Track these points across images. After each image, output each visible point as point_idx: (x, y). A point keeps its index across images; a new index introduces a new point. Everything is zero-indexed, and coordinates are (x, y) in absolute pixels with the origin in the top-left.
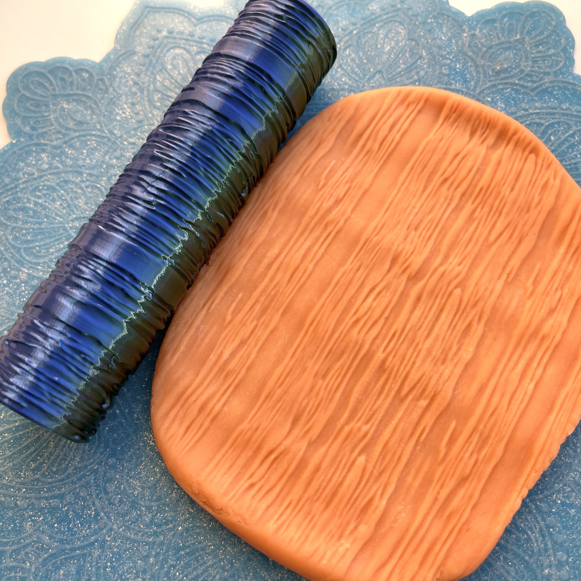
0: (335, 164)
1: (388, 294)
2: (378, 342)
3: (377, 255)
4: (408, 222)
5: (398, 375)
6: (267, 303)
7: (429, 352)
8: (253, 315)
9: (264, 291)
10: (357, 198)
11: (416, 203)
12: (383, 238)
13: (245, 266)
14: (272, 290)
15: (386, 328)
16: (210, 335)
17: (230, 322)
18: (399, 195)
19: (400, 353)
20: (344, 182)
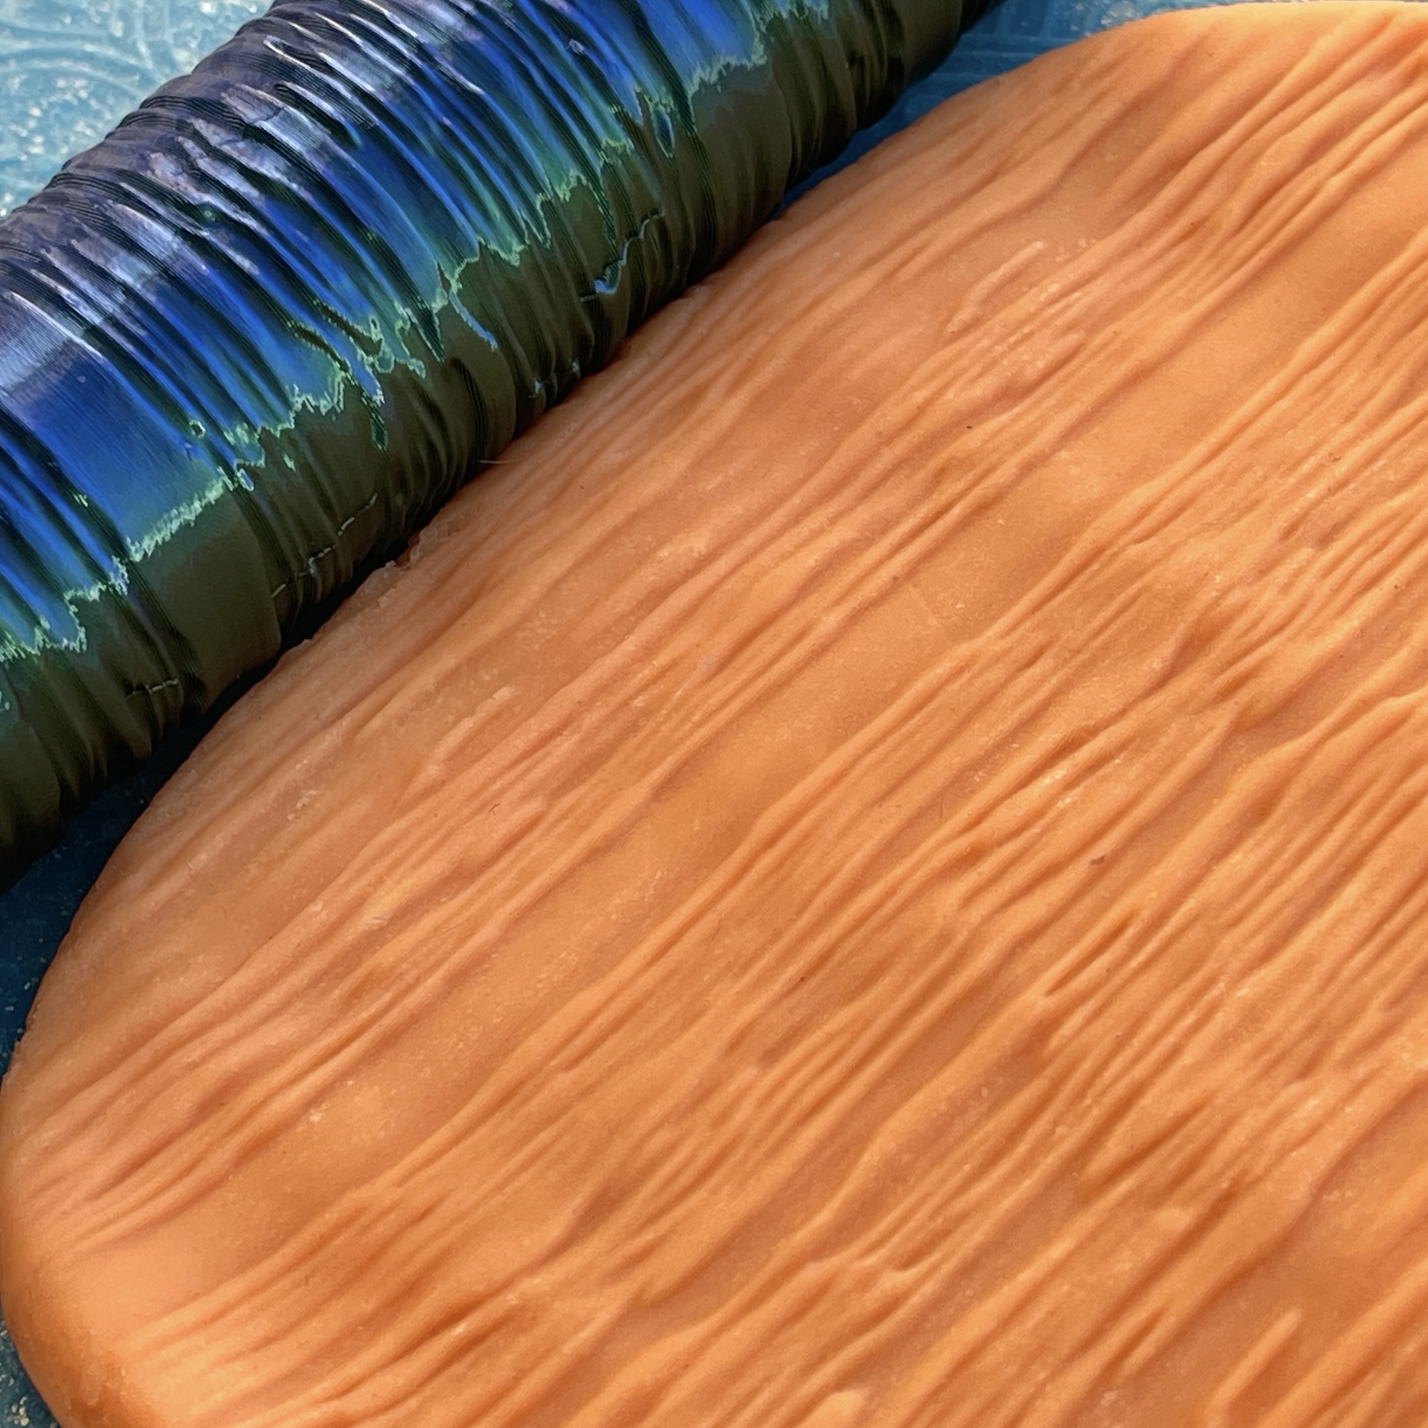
0: (1039, 256)
1: (1133, 771)
2: (1040, 949)
3: (1127, 616)
4: (1296, 508)
5: (1092, 1093)
6: (607, 735)
7: (1253, 1015)
8: (536, 775)
9: (604, 689)
10: (1098, 390)
11: (1352, 442)
12: (1168, 554)
13: (555, 586)
14: (642, 689)
15: (1088, 902)
16: (333, 829)
17: (428, 792)
18: (1284, 404)
19: (1120, 1008)
20: (1060, 322)
